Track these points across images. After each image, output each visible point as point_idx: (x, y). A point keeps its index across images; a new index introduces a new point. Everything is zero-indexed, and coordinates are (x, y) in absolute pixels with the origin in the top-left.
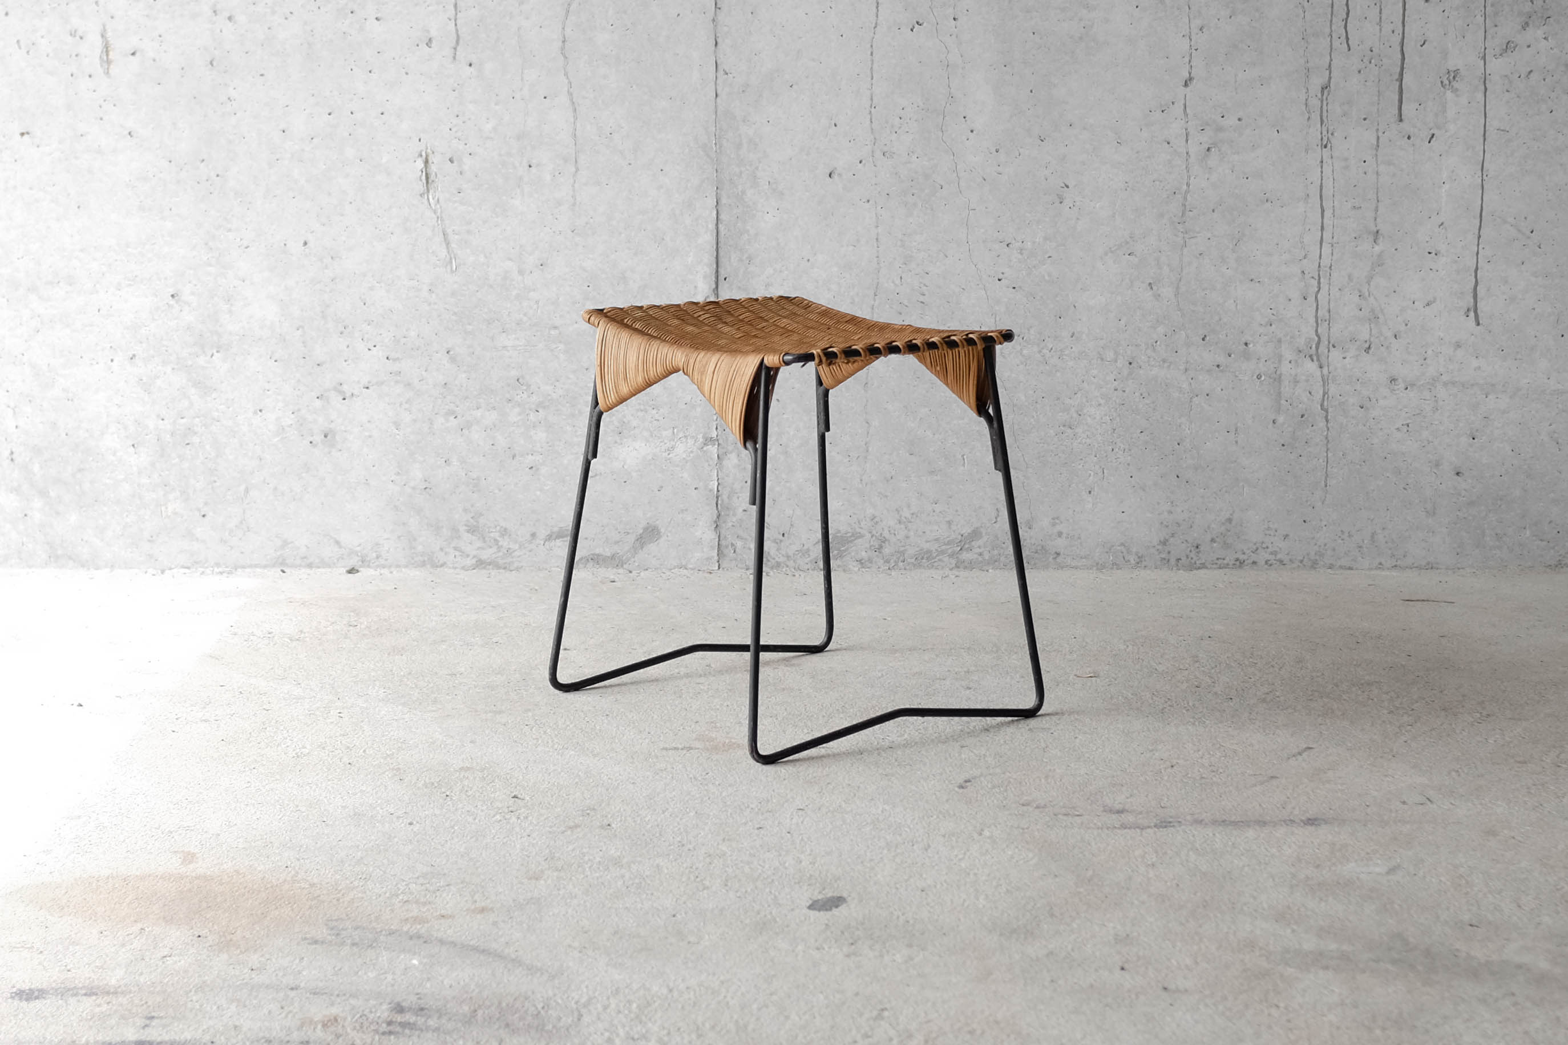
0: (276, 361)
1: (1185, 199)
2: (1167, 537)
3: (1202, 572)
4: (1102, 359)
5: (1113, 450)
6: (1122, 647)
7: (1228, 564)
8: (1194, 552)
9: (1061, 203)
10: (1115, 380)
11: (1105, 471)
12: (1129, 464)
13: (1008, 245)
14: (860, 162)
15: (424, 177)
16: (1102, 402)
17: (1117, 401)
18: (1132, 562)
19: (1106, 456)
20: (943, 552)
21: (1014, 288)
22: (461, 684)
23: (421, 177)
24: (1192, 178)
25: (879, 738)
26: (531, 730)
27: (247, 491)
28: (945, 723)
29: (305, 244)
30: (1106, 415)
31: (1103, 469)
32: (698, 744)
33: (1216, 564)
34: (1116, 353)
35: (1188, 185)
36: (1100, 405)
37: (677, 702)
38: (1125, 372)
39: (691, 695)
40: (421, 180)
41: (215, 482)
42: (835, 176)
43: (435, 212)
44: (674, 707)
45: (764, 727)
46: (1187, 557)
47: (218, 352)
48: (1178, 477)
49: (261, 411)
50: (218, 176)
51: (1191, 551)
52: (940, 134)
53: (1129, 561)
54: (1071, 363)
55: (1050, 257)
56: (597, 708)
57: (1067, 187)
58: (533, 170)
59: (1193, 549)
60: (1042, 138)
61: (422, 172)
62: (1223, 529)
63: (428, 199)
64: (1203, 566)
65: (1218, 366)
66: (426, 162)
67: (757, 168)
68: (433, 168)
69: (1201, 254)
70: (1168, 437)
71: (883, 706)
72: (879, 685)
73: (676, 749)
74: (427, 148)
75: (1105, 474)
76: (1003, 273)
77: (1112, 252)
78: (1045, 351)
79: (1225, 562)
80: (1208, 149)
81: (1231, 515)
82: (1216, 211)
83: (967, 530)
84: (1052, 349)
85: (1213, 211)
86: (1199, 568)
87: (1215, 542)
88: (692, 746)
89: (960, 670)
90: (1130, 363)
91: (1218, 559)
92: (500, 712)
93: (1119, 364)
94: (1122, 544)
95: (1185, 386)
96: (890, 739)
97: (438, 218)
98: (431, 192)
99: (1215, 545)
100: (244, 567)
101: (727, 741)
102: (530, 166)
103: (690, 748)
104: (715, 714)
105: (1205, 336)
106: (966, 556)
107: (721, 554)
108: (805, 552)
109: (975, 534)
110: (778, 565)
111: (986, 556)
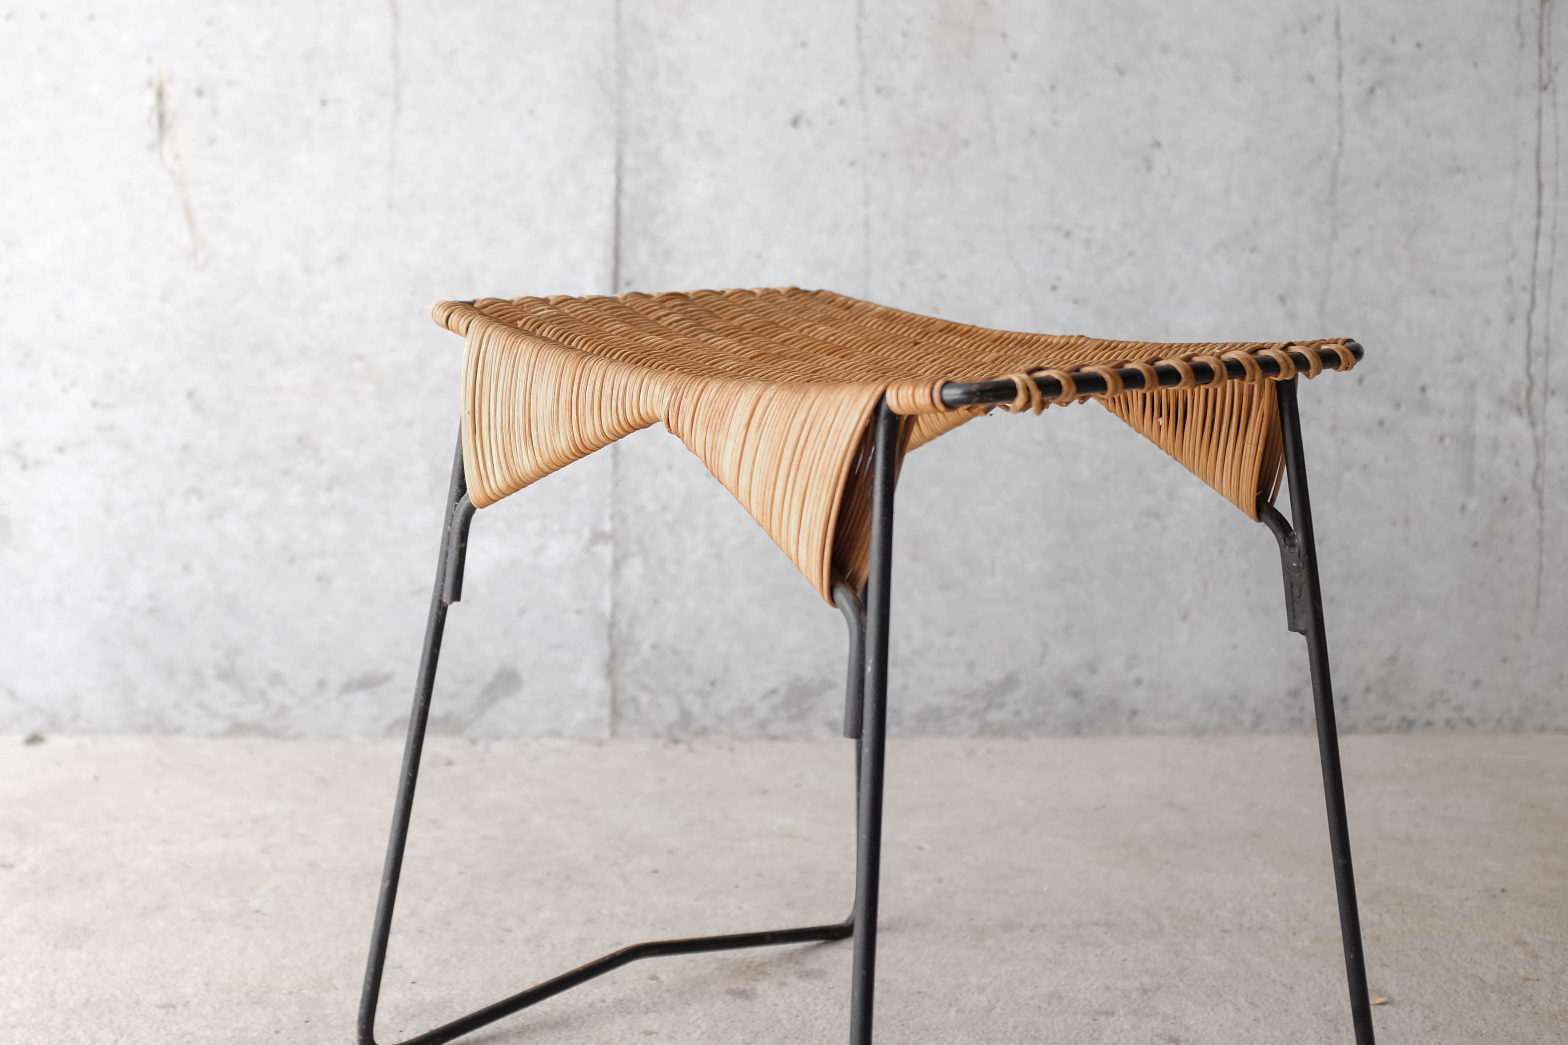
1: (1336, 165)
5: (1220, 552)
7: (1391, 726)
9: (1149, 170)
11: (1209, 585)
12: (1244, 574)
13: (1067, 235)
14: (842, 102)
15: (155, 119)
18: (1247, 723)
19: (1211, 562)
20: (958, 711)
23: (150, 118)
24: (1347, 134)
31: (1206, 581)
33: (1373, 726)
35: (1340, 144)
40: (151, 123)
42: (802, 125)
43: (172, 174)
52: (965, 60)
53: (1241, 722)
55: (1131, 254)
57: (1159, 145)
58: (328, 108)
60: (1122, 69)
61: (153, 110)
62: (1383, 672)
63: (161, 154)
65: (1381, 423)
66: (160, 95)
67: (681, 110)
68: (171, 104)
69: (1358, 252)
74: (160, 73)
75: (1209, 589)
76: (1059, 278)
77: (1225, 247)
79: (1386, 722)
80: (1372, 91)
81: (1396, 650)
82: (1381, 185)
83: (997, 676)
85: (1377, 185)
87: (1371, 692)
91: (1374, 718)
94: (1233, 697)
97: (176, 183)
98: (167, 142)
99: (1371, 696)
105: (1363, 377)
106: (995, 716)
107: (616, 713)
108: (746, 711)
109: (1010, 682)
110: (704, 731)
111: (1027, 716)
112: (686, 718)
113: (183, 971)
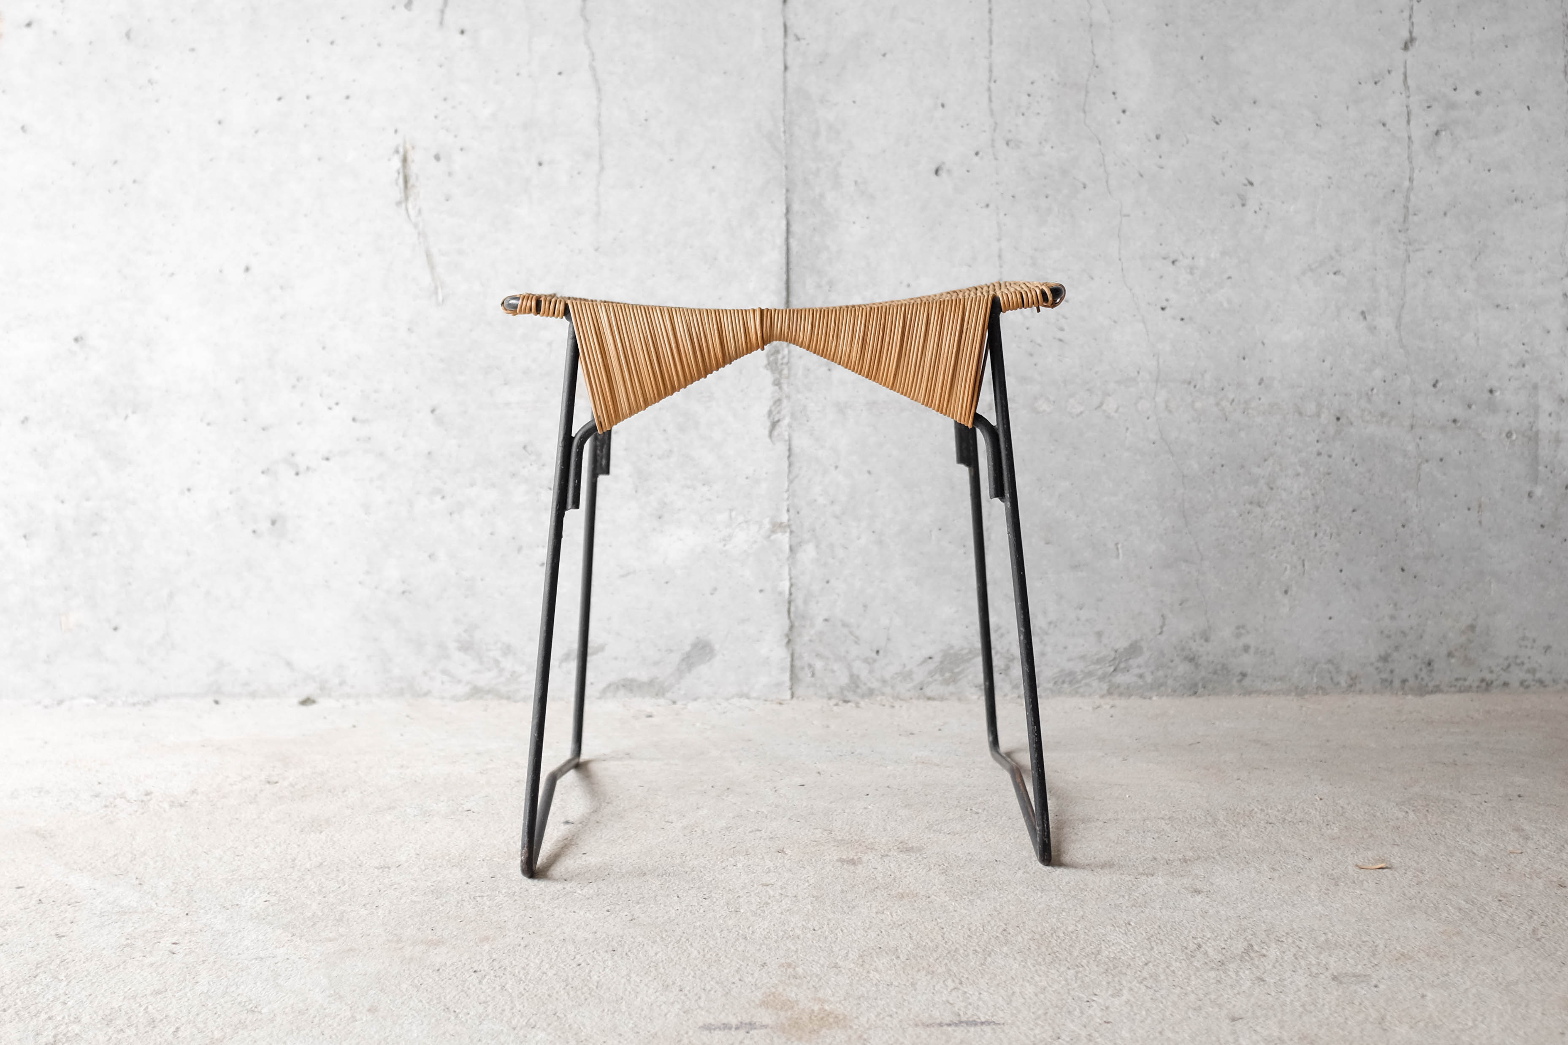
0: (209, 424)
1: (1408, 198)
2: (1389, 651)
3: (1437, 698)
4: (1300, 414)
5: (1316, 535)
7: (1470, 687)
8: (1424, 671)
9: (1243, 205)
10: (1318, 441)
11: (1306, 563)
12: (1337, 554)
13: (1173, 262)
14: (977, 154)
15: (401, 181)
16: (1301, 470)
17: (1321, 469)
18: (1343, 684)
19: (1307, 543)
20: (1090, 674)
21: (1182, 319)
22: (391, 885)
23: (397, 180)
24: (1416, 171)
25: (1079, 998)
26: (480, 982)
27: (171, 596)
28: (1184, 963)
29: (247, 269)
30: (1306, 488)
31: (1303, 561)
32: (765, 1017)
33: (1455, 686)
34: (1319, 405)
35: (1411, 180)
36: (1298, 475)
37: (730, 923)
38: (1331, 430)
39: (754, 908)
40: (397, 184)
41: (130, 584)
42: (943, 174)
43: (416, 226)
44: (725, 933)
45: (877, 976)
46: (1416, 677)
47: (134, 412)
48: (1403, 570)
49: (189, 490)
50: (135, 181)
51: (1421, 670)
52: (1082, 115)
53: (1338, 683)
54: (1259, 420)
55: (1229, 278)
56: (598, 935)
57: (1251, 184)
58: (545, 169)
59: (1423, 666)
60: (1217, 120)
61: (399, 173)
62: (1463, 639)
63: (407, 210)
64: (1437, 690)
65: (1455, 421)
66: (405, 160)
67: (839, 164)
68: (414, 168)
69: (1429, 272)
70: (1390, 517)
71: (1070, 929)
72: (1053, 888)
73: (726, 1027)
74: (405, 142)
75: (1306, 567)
76: (1167, 300)
77: (1312, 270)
78: (1224, 403)
79: (1467, 683)
80: (1437, 133)
81: (1475, 620)
82: (1448, 215)
83: (1122, 644)
84: (1233, 400)
85: (1445, 214)
86: (1432, 692)
87: (1453, 657)
88: (754, 1020)
89: (1171, 856)
90: (1338, 419)
91: (1457, 680)
92: (439, 943)
93: (1324, 419)
94: (1330, 661)
95: (1411, 448)
96: (1101, 1001)
97: (419, 234)
98: (411, 199)
99: (1453, 661)
100: (167, 697)
101: (816, 1008)
102: (540, 164)
103: (751, 1026)
104: (793, 948)
105: (1437, 381)
106: (1121, 678)
107: (794, 677)
108: (907, 676)
109: (1134, 649)
110: (871, 693)
111: (1149, 679)
112: (855, 681)
113: (401, 846)
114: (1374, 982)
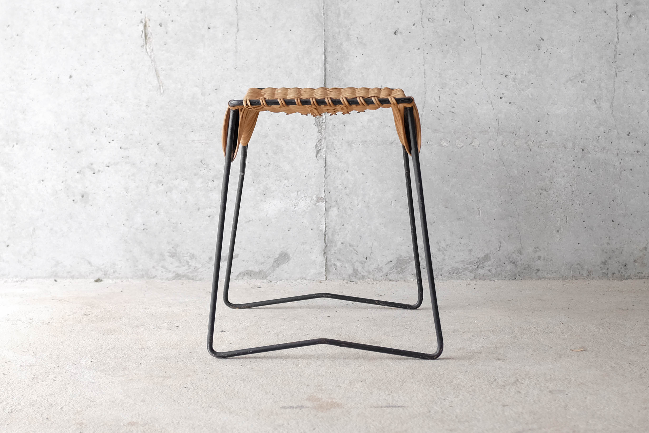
0: (52, 150)
1: (616, 47)
2: (606, 260)
3: (629, 281)
4: (565, 147)
5: (572, 204)
6: (596, 330)
7: (644, 276)
8: (623, 269)
9: (539, 50)
10: (573, 161)
11: (568, 218)
12: (582, 214)
13: (506, 76)
14: (414, 25)
15: (143, 36)
16: (566, 174)
17: (575, 174)
18: (585, 275)
19: (568, 208)
20: (465, 269)
21: (510, 103)
22: (146, 356)
23: (141, 35)
24: (620, 34)
25: (441, 398)
26: (188, 391)
27: (34, 230)
28: (488, 386)
29: (71, 77)
30: (568, 183)
31: (566, 216)
32: (309, 404)
33: (637, 276)
34: (574, 144)
35: (618, 38)
36: (564, 176)
37: (294, 370)
38: (580, 155)
39: (305, 364)
40: (142, 37)
41: (15, 225)
42: (398, 34)
43: (150, 57)
44: (292, 374)
45: (356, 390)
46: (619, 272)
47: (16, 144)
48: (613, 221)
49: (43, 181)
50: (17, 35)
51: (621, 268)
52: (463, 7)
53: (583, 274)
54: (546, 150)
55: (532, 84)
56: (237, 374)
57: (543, 40)
58: (211, 30)
59: (622, 267)
60: (527, 9)
61: (143, 32)
62: (641, 254)
63: (146, 49)
64: (629, 278)
65: (638, 152)
66: (145, 26)
67: (350, 29)
68: (149, 30)
69: (626, 82)
70: (607, 197)
71: (441, 373)
73: (292, 407)
74: (145, 18)
75: (567, 219)
76: (503, 94)
77: (571, 80)
78: (529, 143)
79: (643, 275)
80: (630, 16)
81: (647, 245)
82: (635, 54)
83: (481, 255)
84: (534, 141)
85: (634, 54)
86: (626, 279)
87: (636, 262)
88: (303, 405)
89: (490, 346)
90: (583, 150)
91: (638, 273)
92: (169, 377)
93: (576, 151)
94: (579, 264)
95: (617, 164)
96: (450, 399)
97: (152, 61)
98: (148, 44)
99: (636, 264)
100: (32, 278)
101: (329, 401)
102: (209, 28)
103: (302, 407)
104: (321, 380)
105: (629, 133)
106: (480, 271)
107: (327, 270)
108: (380, 269)
109: (486, 258)
110: (363, 277)
111: (494, 272)
112: (355, 272)
114: (567, 393)
